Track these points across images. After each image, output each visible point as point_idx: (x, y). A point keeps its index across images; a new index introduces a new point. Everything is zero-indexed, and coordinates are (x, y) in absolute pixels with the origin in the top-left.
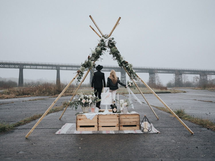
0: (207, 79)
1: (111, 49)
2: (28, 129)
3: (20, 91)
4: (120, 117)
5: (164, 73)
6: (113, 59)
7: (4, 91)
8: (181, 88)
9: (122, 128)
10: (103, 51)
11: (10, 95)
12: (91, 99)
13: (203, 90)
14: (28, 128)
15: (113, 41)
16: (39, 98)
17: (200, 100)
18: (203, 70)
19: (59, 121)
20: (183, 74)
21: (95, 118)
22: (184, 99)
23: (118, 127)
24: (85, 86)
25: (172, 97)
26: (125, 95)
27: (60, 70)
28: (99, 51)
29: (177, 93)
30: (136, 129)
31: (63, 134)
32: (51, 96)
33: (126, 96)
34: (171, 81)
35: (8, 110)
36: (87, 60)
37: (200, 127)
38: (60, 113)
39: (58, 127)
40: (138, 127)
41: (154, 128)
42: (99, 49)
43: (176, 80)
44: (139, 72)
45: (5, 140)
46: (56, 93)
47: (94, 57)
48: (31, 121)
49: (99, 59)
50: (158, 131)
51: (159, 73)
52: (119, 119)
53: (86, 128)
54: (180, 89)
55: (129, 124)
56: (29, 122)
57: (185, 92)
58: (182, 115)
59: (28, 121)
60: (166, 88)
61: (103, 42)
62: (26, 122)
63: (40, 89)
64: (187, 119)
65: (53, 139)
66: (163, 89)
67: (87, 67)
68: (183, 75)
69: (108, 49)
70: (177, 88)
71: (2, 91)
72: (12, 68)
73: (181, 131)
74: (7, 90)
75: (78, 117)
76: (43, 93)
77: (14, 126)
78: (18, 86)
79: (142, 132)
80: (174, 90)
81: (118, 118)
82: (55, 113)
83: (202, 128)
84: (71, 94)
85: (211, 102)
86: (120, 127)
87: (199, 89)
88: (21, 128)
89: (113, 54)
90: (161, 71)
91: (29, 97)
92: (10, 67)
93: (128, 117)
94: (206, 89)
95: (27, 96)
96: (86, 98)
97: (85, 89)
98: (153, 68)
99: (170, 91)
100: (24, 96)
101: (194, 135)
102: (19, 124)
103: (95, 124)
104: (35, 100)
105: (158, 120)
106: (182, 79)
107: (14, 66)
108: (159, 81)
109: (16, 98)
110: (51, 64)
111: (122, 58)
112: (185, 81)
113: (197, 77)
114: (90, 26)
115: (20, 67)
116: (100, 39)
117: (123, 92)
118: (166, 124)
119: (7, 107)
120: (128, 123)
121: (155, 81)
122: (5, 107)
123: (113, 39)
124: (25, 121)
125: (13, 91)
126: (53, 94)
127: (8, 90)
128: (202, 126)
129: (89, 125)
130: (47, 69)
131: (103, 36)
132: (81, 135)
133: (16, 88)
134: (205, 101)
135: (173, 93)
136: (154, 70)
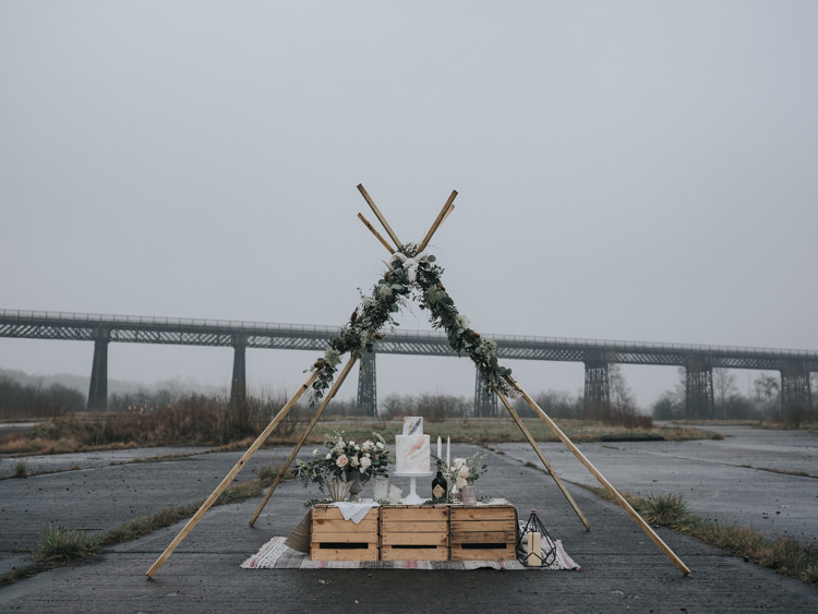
0: (809, 388)
1: (425, 290)
2: (149, 552)
3: (98, 425)
4: (452, 515)
5: (643, 363)
6: (431, 324)
7: (38, 424)
8: (708, 421)
9: (459, 553)
10: (401, 297)
11: (62, 440)
12: (368, 455)
13: (792, 429)
14: (148, 549)
15: (432, 264)
16: (168, 454)
17: (766, 470)
18: (795, 352)
19: (249, 531)
20: (716, 366)
21: (370, 517)
22: (704, 464)
23: (446, 550)
24: (340, 411)
25: (664, 455)
26: (491, 446)
27: (248, 350)
28: (387, 296)
29: (686, 439)
30: (504, 557)
31: (265, 568)
32: (213, 446)
33: (492, 450)
34: (671, 394)
35: (64, 493)
36: (349, 327)
37: (722, 556)
38: (251, 507)
39: (246, 549)
40: (510, 550)
41: (565, 554)
42: (386, 290)
43: (687, 392)
44: (547, 359)
45: (84, 582)
46: (232, 437)
47: (369, 318)
48: (154, 529)
49: (386, 323)
50: (575, 565)
51: (623, 362)
52: (449, 522)
53: (339, 550)
54: (703, 425)
55: (481, 540)
56: (148, 533)
57: (717, 438)
58: (675, 518)
59: (144, 529)
60: (646, 422)
61: (399, 269)
62: (138, 532)
63: (171, 420)
64: (688, 531)
65: (235, 582)
66: (636, 426)
67: (347, 350)
68: (716, 373)
69: (417, 292)
70: (695, 421)
71: (31, 425)
72: (68, 338)
73: (654, 565)
74: (49, 423)
75: (314, 514)
76: (183, 433)
77: (101, 544)
78: (86, 407)
79: (521, 567)
80: (678, 429)
81: (446, 519)
82: (232, 506)
83: (726, 559)
84: (287, 440)
85: (803, 474)
86: (453, 550)
87: (775, 425)
88: (123, 550)
89: (432, 309)
90: (630, 357)
91: (129, 448)
92: (59, 334)
93: (478, 516)
94: (801, 426)
95: (122, 444)
96: (349, 452)
97: (340, 423)
98: (601, 343)
99: (662, 434)
100: (114, 444)
101: (691, 578)
102: (117, 538)
103: (371, 538)
104: (157, 460)
105: (588, 530)
106: (711, 385)
107: (73, 332)
108: (622, 396)
109: (85, 451)
110: (213, 324)
111: (460, 322)
112: (723, 393)
113: (770, 380)
114: (360, 215)
115: (97, 334)
116: (390, 258)
117: (481, 435)
118: (611, 545)
119: (58, 483)
120: (479, 536)
121: (608, 394)
122: (53, 483)
123: (432, 258)
124: (135, 528)
125: (71, 426)
126: (221, 439)
127: (54, 422)
128: (729, 552)
129: (351, 541)
130: (198, 344)
131: (400, 251)
132: (324, 572)
133: (82, 413)
134: (782, 470)
135: (675, 440)
136: (604, 352)
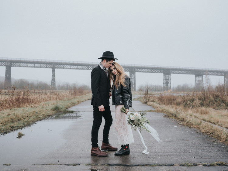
136: (202, 71)
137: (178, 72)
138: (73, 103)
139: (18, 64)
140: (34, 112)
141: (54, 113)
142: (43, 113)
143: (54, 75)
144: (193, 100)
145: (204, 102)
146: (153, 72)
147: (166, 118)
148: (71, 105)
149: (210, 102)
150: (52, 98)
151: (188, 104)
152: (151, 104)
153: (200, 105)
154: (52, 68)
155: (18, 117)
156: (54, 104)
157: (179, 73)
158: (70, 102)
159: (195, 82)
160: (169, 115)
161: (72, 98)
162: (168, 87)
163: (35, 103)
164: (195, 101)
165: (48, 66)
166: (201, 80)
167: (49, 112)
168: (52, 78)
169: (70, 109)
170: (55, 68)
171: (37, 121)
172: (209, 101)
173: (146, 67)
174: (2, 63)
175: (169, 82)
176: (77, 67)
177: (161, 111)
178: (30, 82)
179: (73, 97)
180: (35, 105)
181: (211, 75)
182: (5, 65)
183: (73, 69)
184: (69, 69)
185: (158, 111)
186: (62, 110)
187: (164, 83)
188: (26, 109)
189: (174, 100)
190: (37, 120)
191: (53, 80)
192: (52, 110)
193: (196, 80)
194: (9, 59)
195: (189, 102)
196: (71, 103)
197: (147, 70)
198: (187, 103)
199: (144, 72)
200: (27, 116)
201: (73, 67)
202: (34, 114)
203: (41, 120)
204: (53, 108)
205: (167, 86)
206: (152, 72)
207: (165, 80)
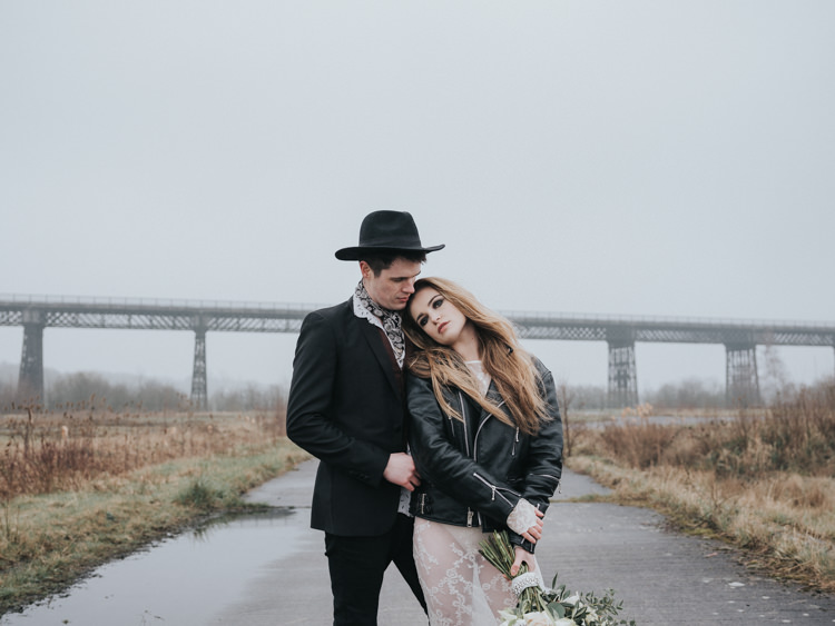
136: (752, 332)
137: (660, 334)
138: (267, 468)
139: (69, 318)
140: (98, 514)
141: (187, 516)
142: (138, 520)
143: (200, 356)
144: (740, 444)
145: (788, 450)
146: (570, 339)
147: (671, 537)
148: (259, 476)
149: (809, 452)
150: (187, 447)
151: (721, 458)
152: (583, 467)
153: (770, 463)
154: (195, 329)
155: (24, 544)
156: (190, 474)
157: (664, 341)
158: (257, 463)
159: (727, 371)
160: (679, 521)
161: (267, 447)
162: (626, 392)
163: (114, 473)
164: (750, 449)
165: (181, 321)
166: (749, 365)
167: (163, 515)
168: (195, 366)
169: (256, 497)
170: (207, 329)
171: (107, 560)
172: (805, 445)
173: (543, 319)
174: (11, 313)
175: (632, 375)
176: (288, 324)
177: (638, 499)
178: (113, 383)
179: (269, 441)
180: (112, 480)
181: (783, 344)
182: (23, 323)
183: (272, 330)
184: (257, 330)
185: (623, 501)
186: (219, 502)
187: (610, 379)
188: (72, 498)
189: (664, 444)
190: (106, 554)
191: (200, 372)
192: (179, 504)
193: (730, 365)
194: (35, 299)
195: (725, 452)
196: (259, 467)
197: (545, 331)
198: (718, 456)
199: (535, 338)
200: (67, 538)
201: (273, 326)
202: (100, 525)
203: (122, 555)
204: (185, 494)
205: (623, 389)
206: (564, 338)
207: (616, 365)
